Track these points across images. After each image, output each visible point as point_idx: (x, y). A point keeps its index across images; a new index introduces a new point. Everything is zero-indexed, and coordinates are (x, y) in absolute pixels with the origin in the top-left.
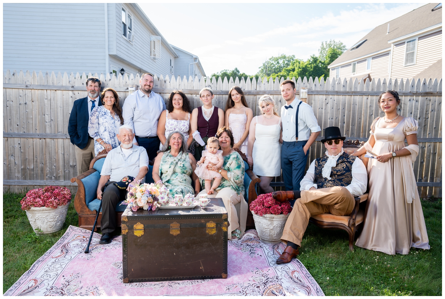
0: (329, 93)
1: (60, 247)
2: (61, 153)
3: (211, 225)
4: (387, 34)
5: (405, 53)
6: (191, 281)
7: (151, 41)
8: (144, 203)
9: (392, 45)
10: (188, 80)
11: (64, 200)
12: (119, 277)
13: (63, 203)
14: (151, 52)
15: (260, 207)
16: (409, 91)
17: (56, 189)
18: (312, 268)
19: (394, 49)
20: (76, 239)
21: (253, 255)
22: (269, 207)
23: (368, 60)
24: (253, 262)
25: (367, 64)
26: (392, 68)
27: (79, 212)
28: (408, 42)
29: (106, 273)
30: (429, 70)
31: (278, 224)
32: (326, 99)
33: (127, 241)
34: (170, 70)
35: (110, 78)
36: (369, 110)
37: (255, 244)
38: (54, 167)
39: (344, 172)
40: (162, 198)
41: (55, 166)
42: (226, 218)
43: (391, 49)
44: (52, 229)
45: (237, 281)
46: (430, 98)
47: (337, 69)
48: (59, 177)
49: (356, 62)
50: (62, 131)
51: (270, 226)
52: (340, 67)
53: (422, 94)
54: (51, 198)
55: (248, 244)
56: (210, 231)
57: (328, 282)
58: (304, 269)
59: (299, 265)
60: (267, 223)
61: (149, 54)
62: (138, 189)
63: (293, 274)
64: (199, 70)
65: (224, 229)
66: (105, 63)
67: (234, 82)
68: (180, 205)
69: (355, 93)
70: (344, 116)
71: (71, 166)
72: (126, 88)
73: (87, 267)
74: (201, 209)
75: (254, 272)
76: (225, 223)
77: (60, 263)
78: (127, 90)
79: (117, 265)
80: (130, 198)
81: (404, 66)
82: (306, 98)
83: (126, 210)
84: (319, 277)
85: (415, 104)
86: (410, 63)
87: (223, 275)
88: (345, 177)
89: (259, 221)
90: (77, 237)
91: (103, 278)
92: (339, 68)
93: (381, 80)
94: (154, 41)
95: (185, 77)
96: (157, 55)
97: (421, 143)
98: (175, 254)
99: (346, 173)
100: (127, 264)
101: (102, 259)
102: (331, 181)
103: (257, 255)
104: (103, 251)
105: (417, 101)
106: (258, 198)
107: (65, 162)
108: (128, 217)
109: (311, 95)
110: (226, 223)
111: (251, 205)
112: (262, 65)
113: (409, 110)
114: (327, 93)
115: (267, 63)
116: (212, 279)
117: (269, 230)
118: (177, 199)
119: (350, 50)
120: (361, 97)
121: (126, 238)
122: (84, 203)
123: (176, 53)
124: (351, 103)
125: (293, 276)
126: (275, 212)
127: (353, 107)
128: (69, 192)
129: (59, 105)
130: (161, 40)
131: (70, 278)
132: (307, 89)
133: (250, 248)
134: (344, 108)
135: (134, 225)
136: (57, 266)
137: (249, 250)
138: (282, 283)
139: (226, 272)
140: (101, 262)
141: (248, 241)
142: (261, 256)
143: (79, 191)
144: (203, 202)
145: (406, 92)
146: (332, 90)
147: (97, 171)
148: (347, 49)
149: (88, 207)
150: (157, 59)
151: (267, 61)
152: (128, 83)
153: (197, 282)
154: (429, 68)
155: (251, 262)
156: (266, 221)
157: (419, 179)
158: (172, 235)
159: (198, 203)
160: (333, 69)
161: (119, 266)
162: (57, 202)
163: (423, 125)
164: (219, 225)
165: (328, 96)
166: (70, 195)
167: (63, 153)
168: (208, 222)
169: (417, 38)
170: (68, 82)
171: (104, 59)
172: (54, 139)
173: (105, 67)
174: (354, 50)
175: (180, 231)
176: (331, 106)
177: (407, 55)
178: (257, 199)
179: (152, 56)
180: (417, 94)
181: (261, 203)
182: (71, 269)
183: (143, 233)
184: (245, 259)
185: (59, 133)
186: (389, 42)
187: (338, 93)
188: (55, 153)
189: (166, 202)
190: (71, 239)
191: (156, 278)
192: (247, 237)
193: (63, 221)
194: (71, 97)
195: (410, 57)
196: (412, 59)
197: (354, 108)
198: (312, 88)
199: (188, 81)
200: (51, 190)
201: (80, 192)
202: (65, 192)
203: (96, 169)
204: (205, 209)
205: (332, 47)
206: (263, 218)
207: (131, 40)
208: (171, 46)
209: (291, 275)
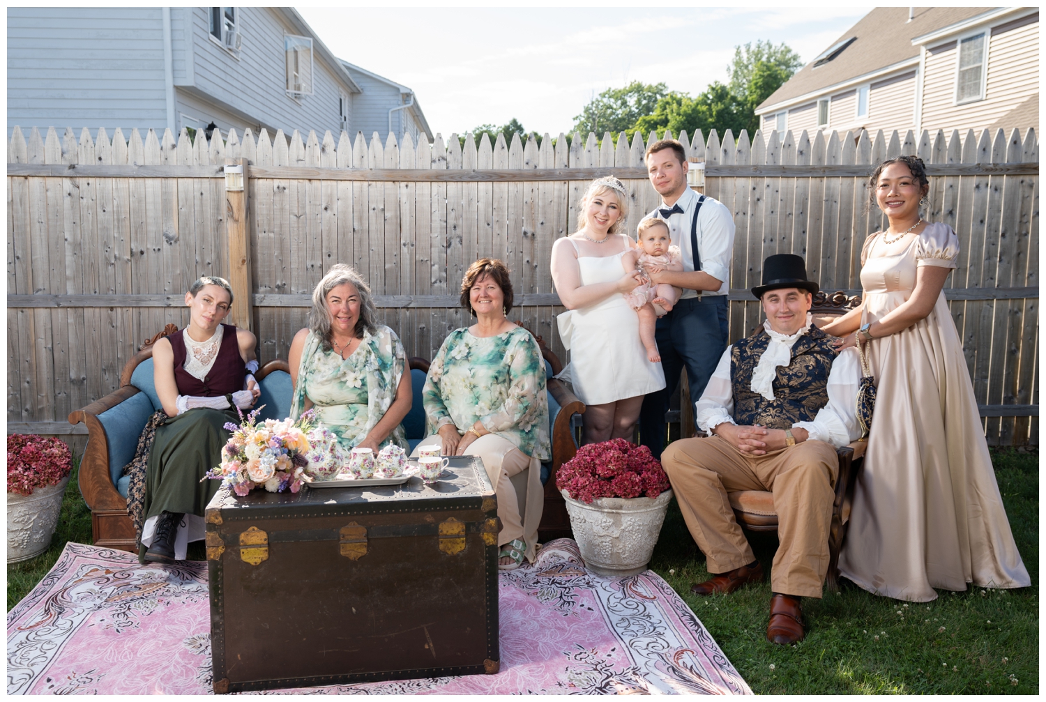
0: (763, 172)
1: (43, 602)
2: (43, 346)
3: (452, 527)
4: (910, 20)
5: (956, 71)
6: (400, 683)
7: (286, 52)
8: (268, 472)
9: (923, 50)
10: (384, 144)
11: (52, 473)
12: (203, 677)
13: (48, 481)
14: (287, 81)
15: (585, 479)
16: (976, 163)
17: (29, 443)
18: (729, 638)
19: (928, 60)
20: (85, 578)
21: (570, 607)
22: (609, 479)
23: (860, 92)
24: (568, 628)
25: (857, 101)
26: (924, 111)
27: (93, 505)
28: (963, 41)
29: (167, 667)
30: (1021, 112)
31: (633, 524)
32: (754, 189)
33: (222, 578)
34: (339, 127)
35: (174, 143)
36: (870, 216)
37: (573, 578)
38: (26, 384)
39: (809, 378)
40: (317, 459)
41: (28, 382)
42: (492, 508)
43: (921, 59)
44: (18, 551)
45: (525, 680)
46: (1031, 180)
47: (780, 117)
48: (41, 410)
49: (829, 98)
50: (47, 287)
51: (611, 529)
52: (787, 110)
53: (1008, 170)
54: (15, 466)
55: (554, 580)
56: (449, 545)
57: (774, 676)
58: (708, 643)
59: (696, 631)
60: (605, 522)
61: (283, 86)
62: (251, 434)
63: (678, 659)
64: (416, 127)
65: (488, 539)
66: (164, 110)
67: (509, 147)
68: (365, 477)
69: (832, 171)
70: (804, 232)
71: (72, 381)
72: (217, 168)
73: (115, 655)
74: (425, 486)
75: (572, 656)
76: (489, 521)
77: (39, 646)
78: (221, 173)
79: (198, 644)
80: (229, 461)
81: (955, 103)
82: (702, 187)
83: (218, 493)
84: (748, 662)
85: (992, 196)
86: (970, 95)
87: (489, 664)
88: (812, 395)
89: (582, 517)
90: (91, 574)
91: (159, 680)
92: (784, 113)
93: (900, 135)
94: (296, 52)
95: (376, 135)
96: (305, 87)
97: (1010, 301)
98: (354, 610)
99: (813, 384)
100: (224, 641)
101: (156, 631)
102: (771, 409)
103: (579, 607)
104: (161, 608)
105: (996, 190)
106: (578, 456)
107: (57, 371)
108: (223, 512)
109: (714, 179)
110: (492, 522)
111: (560, 476)
112: (581, 111)
113: (975, 212)
114: (758, 172)
115: (594, 105)
116: (458, 676)
117: (608, 539)
118: (359, 460)
119: (813, 65)
120: (848, 181)
121: (218, 570)
122: (107, 479)
123: (353, 81)
124: (821, 198)
125: (678, 663)
126: (625, 490)
127: (827, 207)
128: (65, 450)
129: (37, 217)
130: (314, 47)
131: (68, 685)
132: (703, 163)
133: (559, 590)
134: (803, 213)
135: (239, 535)
136: (32, 655)
137: (558, 596)
138: (648, 684)
139: (495, 656)
140: (154, 637)
141: (554, 573)
142: (589, 609)
143: (93, 448)
144: (428, 467)
145: (967, 166)
146: (771, 164)
147: (141, 392)
148: (803, 63)
149: (117, 489)
150: (303, 98)
151: (594, 100)
152: (221, 156)
153: (418, 685)
154: (1020, 106)
155: (562, 630)
156: (601, 518)
157: (1004, 397)
158: (346, 559)
159: (416, 471)
160: (770, 116)
161: (203, 648)
162: (31, 476)
163: (1015, 252)
164: (473, 529)
165: (760, 179)
166: (69, 457)
167: (50, 346)
168: (444, 519)
169: (988, 30)
170: (60, 154)
171: (162, 99)
172: (24, 310)
173: (166, 119)
174: (823, 65)
175: (368, 547)
176: (769, 206)
177: (963, 75)
178: (575, 456)
179: (292, 91)
180: (997, 170)
181: (586, 468)
182: (72, 661)
183: (265, 556)
184: (546, 621)
185: (37, 292)
186: (915, 43)
187: (785, 172)
188: (29, 345)
189: (327, 469)
190: (72, 578)
191: (305, 678)
192: (551, 560)
193: (51, 529)
194: (69, 194)
195: (970, 80)
196: (975, 84)
197: (830, 211)
198: (717, 160)
199: (384, 148)
200: (16, 447)
201: (95, 450)
202: (55, 451)
203: (138, 386)
204: (436, 486)
205: (764, 59)
206: (593, 509)
207: (233, 47)
208: (340, 63)
209: (673, 661)
